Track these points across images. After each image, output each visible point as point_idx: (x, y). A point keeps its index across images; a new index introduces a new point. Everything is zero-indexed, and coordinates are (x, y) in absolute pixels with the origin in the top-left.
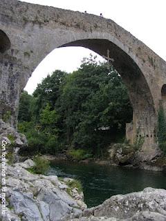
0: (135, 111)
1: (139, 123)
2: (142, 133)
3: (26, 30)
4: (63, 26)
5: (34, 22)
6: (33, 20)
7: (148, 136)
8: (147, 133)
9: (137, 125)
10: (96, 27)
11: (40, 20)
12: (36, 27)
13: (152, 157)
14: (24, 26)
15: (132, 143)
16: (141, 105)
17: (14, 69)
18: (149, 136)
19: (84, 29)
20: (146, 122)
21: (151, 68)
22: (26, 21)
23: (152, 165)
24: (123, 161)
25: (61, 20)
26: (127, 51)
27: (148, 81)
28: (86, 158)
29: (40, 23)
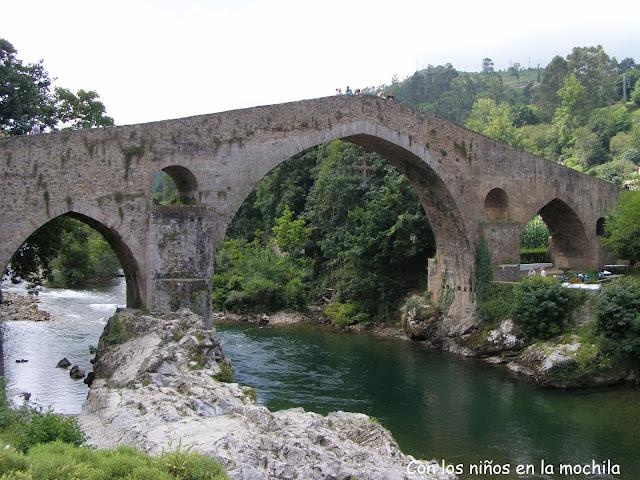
0: (439, 240)
1: (445, 262)
2: (450, 282)
3: (219, 158)
4: (277, 133)
5: (230, 142)
6: (229, 137)
7: (459, 288)
8: (458, 284)
9: (443, 266)
10: (339, 116)
11: (241, 133)
12: (235, 147)
13: (464, 329)
14: (215, 152)
15: (435, 299)
16: (447, 230)
17: (204, 223)
18: (463, 288)
19: (317, 127)
20: (457, 262)
21: (462, 164)
22: (218, 143)
23: (462, 344)
24: (417, 333)
25: (274, 124)
26: (405, 143)
27: (453, 190)
28: (356, 323)
29: (240, 140)
